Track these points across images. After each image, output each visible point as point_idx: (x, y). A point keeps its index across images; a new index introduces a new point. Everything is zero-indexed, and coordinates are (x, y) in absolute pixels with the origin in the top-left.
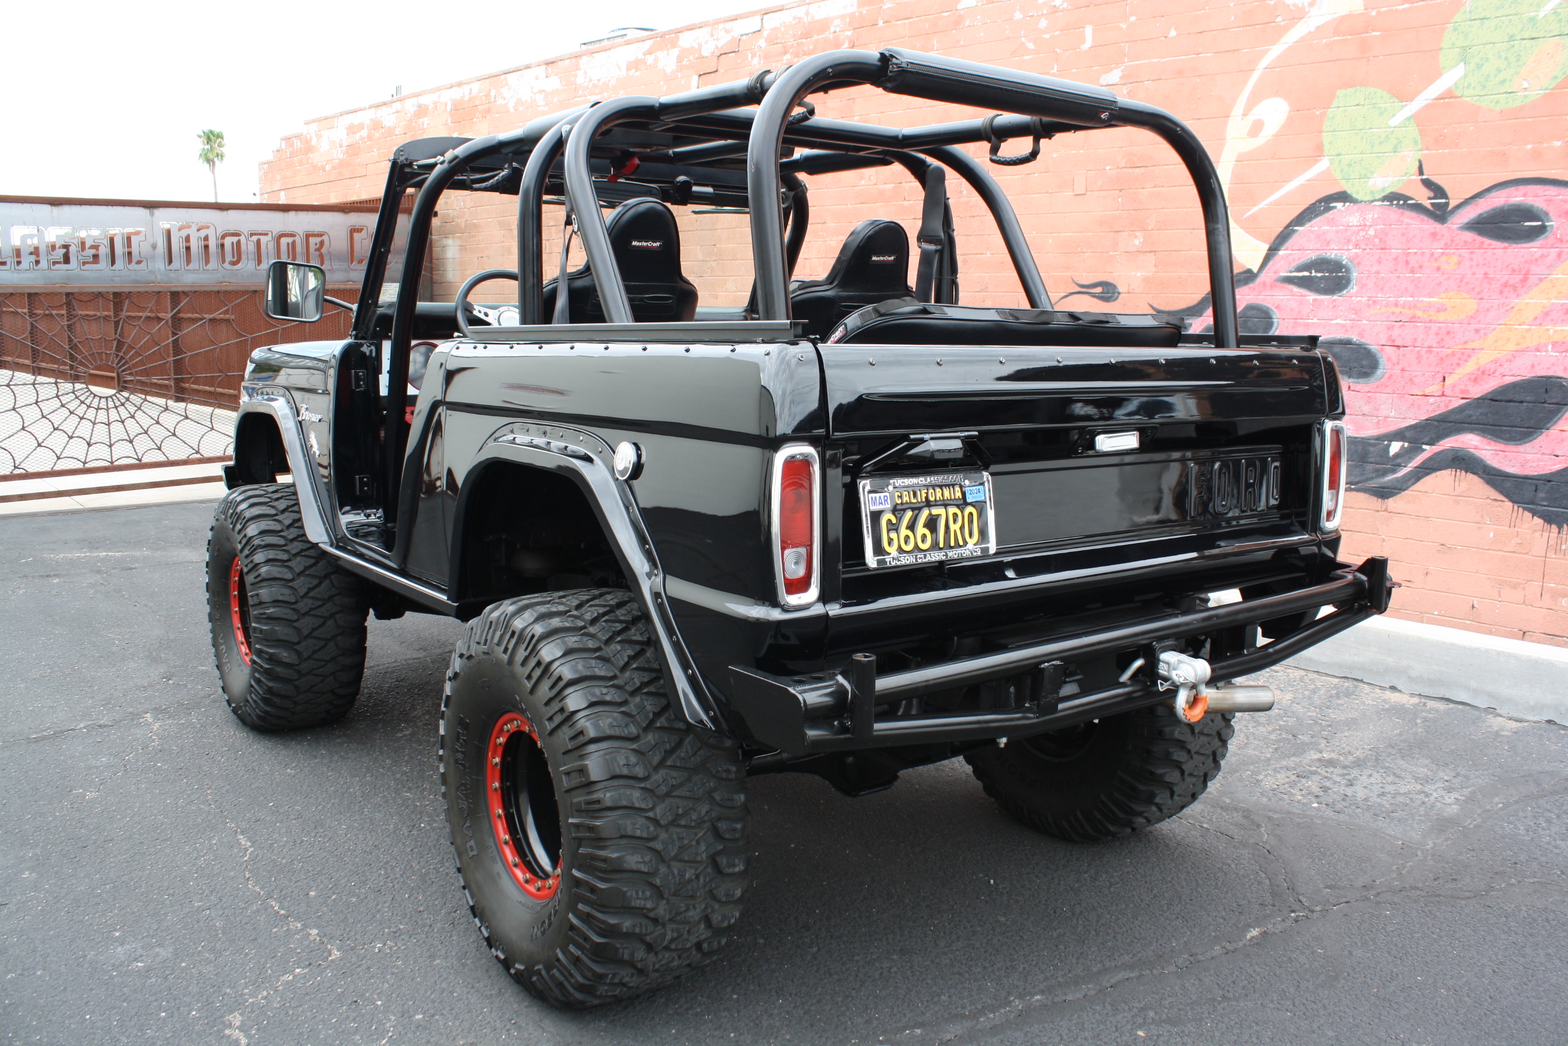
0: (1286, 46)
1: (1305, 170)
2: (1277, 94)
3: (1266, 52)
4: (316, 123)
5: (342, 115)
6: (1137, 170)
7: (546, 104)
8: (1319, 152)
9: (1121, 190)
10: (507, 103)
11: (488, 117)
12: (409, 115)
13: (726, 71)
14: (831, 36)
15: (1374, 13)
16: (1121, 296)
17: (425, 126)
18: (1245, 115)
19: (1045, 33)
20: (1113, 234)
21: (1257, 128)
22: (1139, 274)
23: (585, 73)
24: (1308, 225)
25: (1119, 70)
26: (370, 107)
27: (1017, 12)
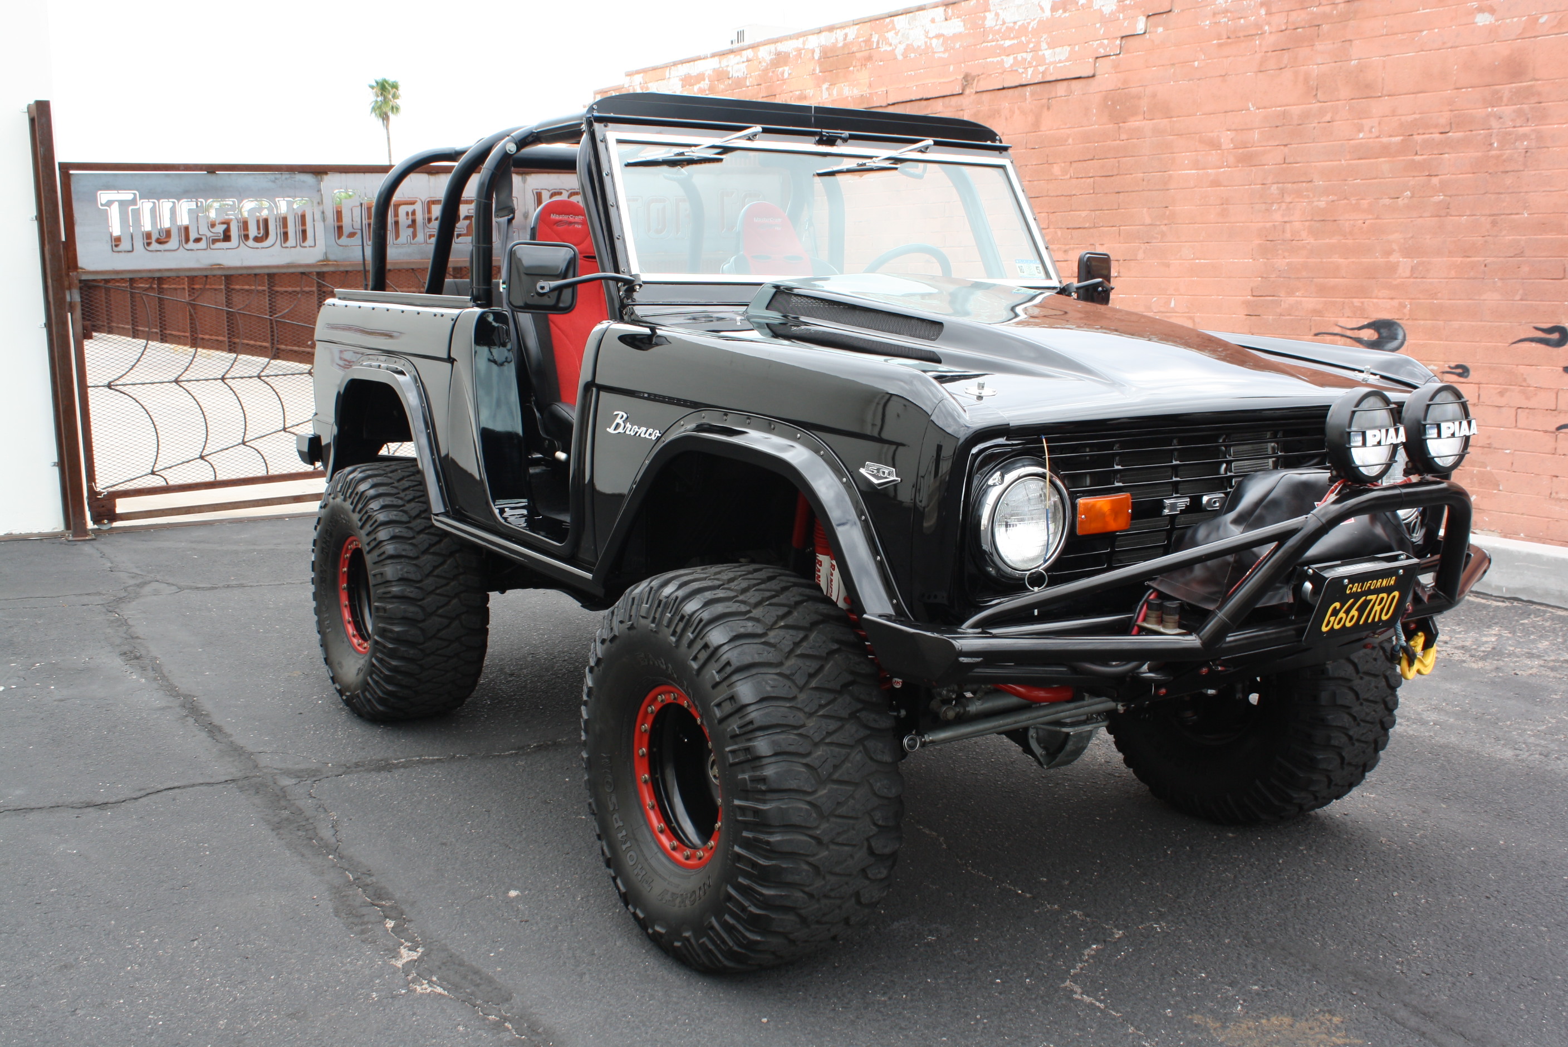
4: (642, 75)
5: (675, 64)
7: (946, 51)
10: (894, 50)
11: (869, 65)
12: (764, 64)
13: (1182, 11)
17: (786, 75)
23: (997, 14)
26: (713, 56)
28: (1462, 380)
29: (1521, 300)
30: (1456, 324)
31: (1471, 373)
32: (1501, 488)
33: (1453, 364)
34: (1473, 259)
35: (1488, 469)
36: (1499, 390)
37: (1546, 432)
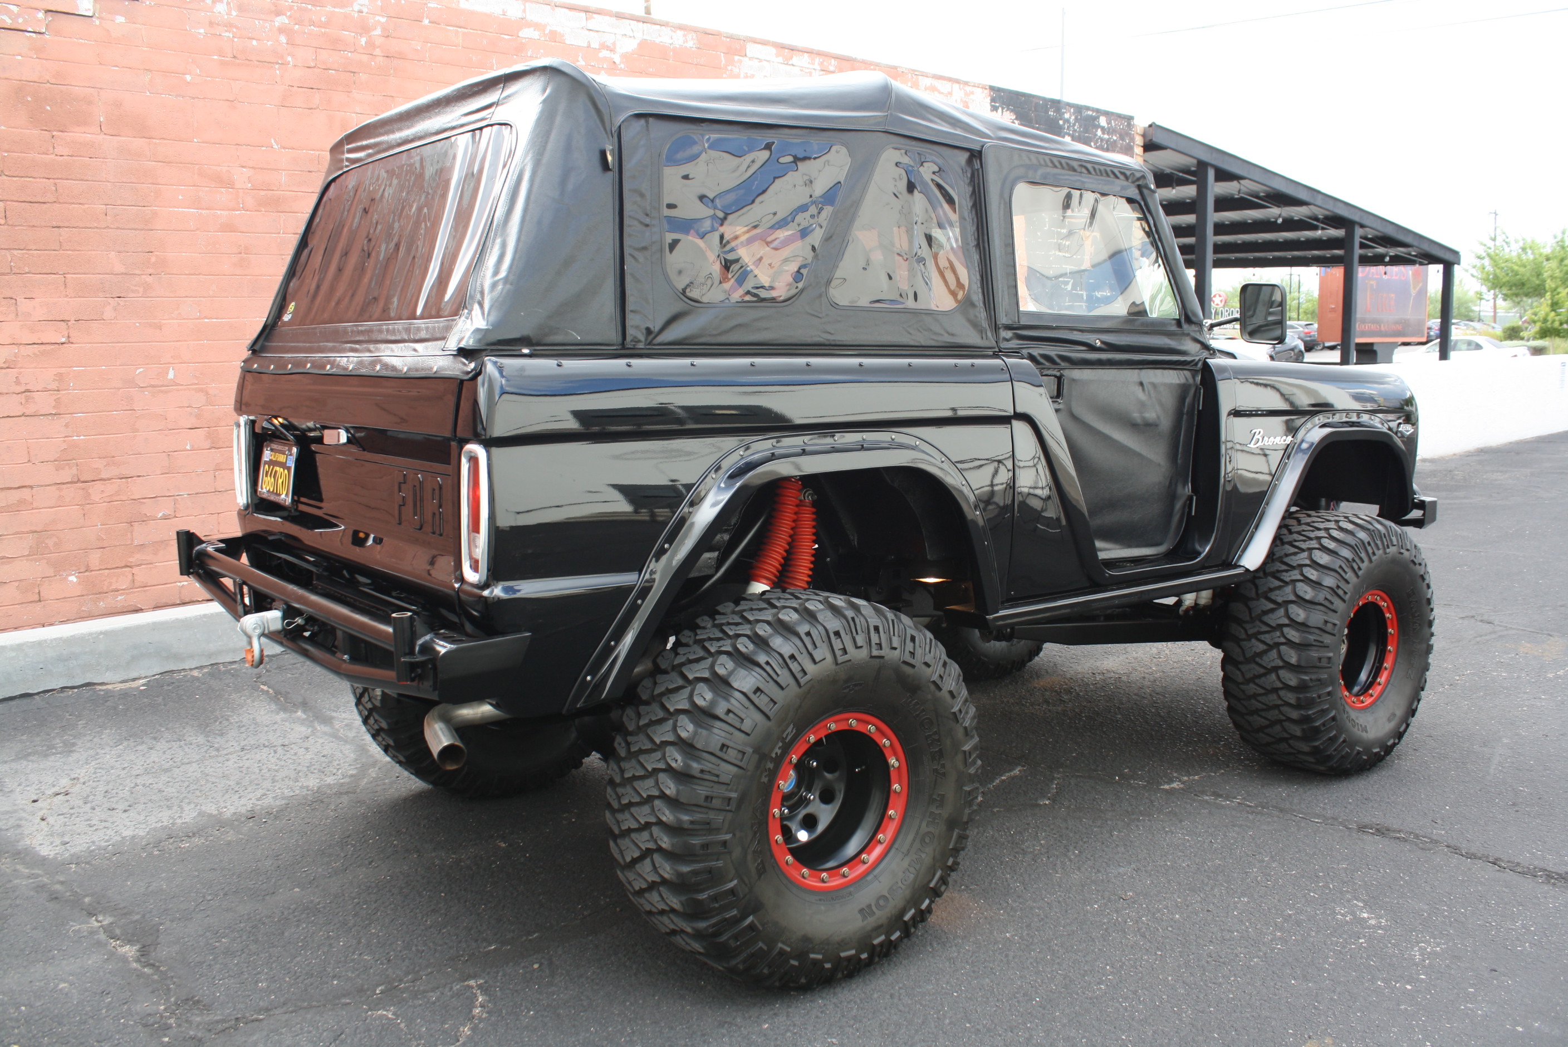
14: (356, 15)
27: (580, 59)
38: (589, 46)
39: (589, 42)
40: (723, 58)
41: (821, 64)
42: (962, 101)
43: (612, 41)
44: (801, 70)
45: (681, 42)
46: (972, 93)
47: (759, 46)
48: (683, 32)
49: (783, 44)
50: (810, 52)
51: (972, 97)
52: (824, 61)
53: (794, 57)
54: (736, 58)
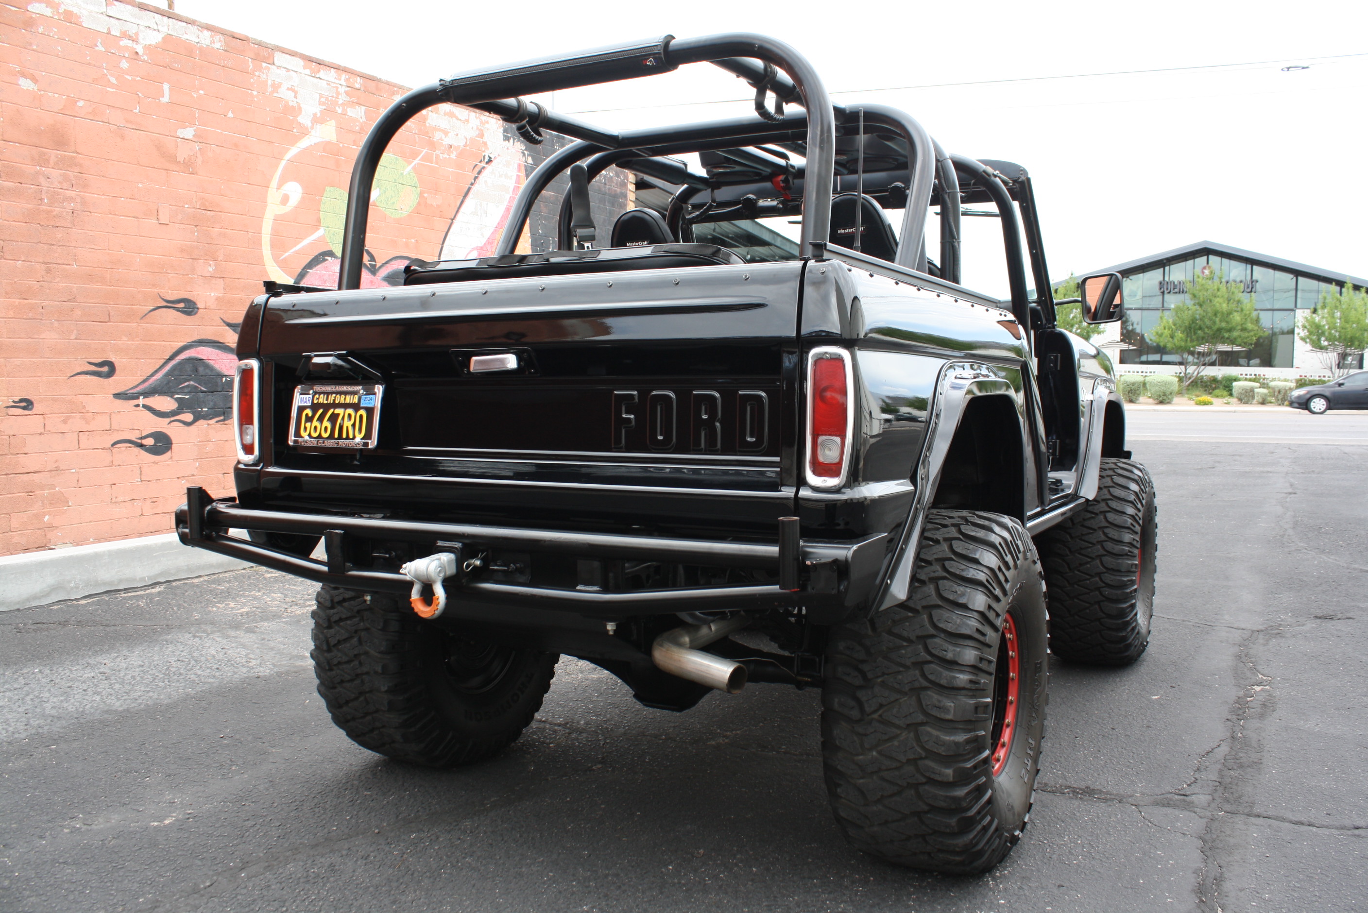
0: (299, 150)
1: (312, 233)
2: (295, 180)
3: (288, 149)
6: (209, 212)
8: (317, 225)
9: (196, 226)
15: (341, 145)
16: (200, 311)
18: (278, 189)
19: (127, 74)
20: (191, 260)
21: (285, 200)
22: (212, 294)
24: (315, 269)
25: (192, 129)
27: (99, 44)
28: (26, 412)
29: (76, 339)
30: (17, 361)
31: (35, 405)
32: (70, 504)
33: (17, 399)
34: (30, 301)
35: (57, 489)
36: (62, 419)
37: (104, 449)
38: (109, 33)
39: (109, 29)
40: (251, 64)
41: (347, 80)
42: (477, 128)
43: (134, 32)
44: (328, 84)
45: (208, 42)
46: (487, 122)
47: (288, 56)
48: (210, 33)
49: (310, 57)
50: (337, 68)
51: (486, 125)
52: (350, 78)
53: (322, 71)
54: (264, 65)
